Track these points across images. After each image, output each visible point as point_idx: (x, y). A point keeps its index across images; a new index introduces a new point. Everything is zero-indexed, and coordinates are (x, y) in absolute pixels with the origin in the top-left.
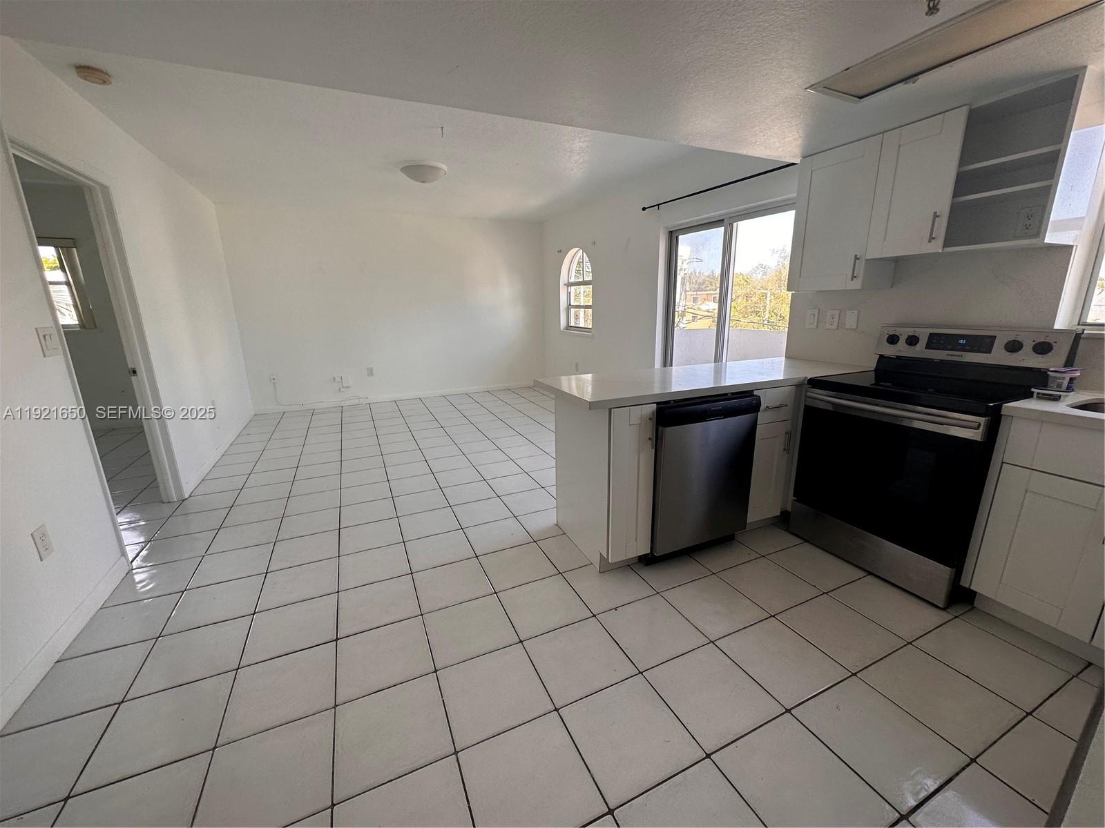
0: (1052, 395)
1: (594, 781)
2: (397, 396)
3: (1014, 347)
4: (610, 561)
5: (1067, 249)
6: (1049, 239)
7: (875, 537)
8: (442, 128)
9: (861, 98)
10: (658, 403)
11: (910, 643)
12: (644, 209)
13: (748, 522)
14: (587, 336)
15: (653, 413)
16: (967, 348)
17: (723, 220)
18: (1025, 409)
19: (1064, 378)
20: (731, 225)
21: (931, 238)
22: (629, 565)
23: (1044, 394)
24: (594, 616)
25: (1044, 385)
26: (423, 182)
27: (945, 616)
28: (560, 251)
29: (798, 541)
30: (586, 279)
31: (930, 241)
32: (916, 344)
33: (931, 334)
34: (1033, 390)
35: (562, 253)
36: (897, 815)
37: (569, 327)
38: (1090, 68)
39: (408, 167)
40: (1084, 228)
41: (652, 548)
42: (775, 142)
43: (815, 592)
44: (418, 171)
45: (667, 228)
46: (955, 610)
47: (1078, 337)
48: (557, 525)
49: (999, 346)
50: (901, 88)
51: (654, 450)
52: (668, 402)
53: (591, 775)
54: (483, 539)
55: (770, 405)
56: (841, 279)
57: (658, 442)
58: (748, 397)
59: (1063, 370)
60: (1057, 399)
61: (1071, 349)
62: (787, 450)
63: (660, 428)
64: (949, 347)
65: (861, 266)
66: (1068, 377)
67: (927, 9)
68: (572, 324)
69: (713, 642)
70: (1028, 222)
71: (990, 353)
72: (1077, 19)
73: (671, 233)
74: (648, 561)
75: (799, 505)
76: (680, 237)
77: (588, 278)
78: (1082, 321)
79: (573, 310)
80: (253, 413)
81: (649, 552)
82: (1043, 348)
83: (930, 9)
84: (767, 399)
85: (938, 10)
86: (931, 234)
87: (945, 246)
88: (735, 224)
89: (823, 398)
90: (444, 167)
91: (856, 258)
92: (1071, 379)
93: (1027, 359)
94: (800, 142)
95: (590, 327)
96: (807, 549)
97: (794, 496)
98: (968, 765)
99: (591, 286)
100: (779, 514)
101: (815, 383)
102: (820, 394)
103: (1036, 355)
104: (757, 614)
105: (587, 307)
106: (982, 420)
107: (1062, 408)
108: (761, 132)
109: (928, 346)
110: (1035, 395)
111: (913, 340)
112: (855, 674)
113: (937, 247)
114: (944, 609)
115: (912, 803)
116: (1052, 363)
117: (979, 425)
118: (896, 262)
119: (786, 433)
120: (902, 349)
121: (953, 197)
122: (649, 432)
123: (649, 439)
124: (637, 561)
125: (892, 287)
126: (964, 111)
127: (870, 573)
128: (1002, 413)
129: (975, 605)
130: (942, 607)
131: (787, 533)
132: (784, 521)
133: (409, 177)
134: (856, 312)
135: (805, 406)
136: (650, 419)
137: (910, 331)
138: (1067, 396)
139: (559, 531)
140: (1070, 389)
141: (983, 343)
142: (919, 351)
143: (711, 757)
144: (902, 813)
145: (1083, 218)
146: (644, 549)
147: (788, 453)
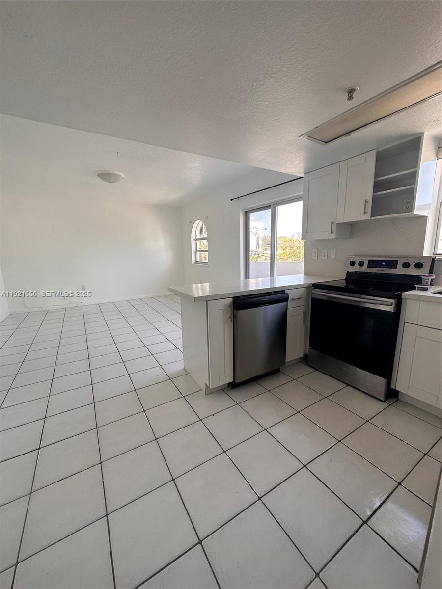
0: (424, 288)
1: (192, 523)
2: (99, 301)
3: (406, 265)
4: (211, 387)
5: (424, 218)
6: (417, 212)
7: (351, 366)
8: (118, 153)
9: (326, 143)
10: (233, 298)
11: (368, 421)
12: (232, 200)
13: (286, 361)
14: (206, 266)
15: (231, 303)
16: (386, 266)
17: (270, 206)
18: (413, 295)
19: (428, 279)
20: (274, 208)
21: (365, 213)
22: (222, 389)
23: (420, 287)
24: (201, 420)
25: (421, 283)
26: (110, 182)
27: (385, 405)
28: (190, 222)
29: (312, 370)
30: (204, 236)
31: (364, 214)
32: (363, 265)
33: (369, 260)
34: (415, 286)
35: (192, 223)
36: (362, 521)
37: (196, 262)
38: (425, 133)
39: (101, 174)
40: (431, 208)
41: (234, 379)
42: (289, 165)
43: (321, 397)
44: (107, 176)
45: (244, 210)
46: (389, 402)
47: (433, 260)
48: (184, 369)
49: (400, 265)
50: (344, 138)
51: (232, 323)
52: (239, 297)
53: (191, 519)
54: (140, 380)
55: (294, 298)
56: (326, 233)
57: (234, 318)
58: (282, 293)
59: (428, 275)
60: (426, 289)
61: (431, 265)
62: (304, 321)
63: (235, 311)
64: (378, 266)
65: (335, 226)
66: (430, 278)
67: (348, 97)
68: (198, 260)
69: (266, 430)
70: (407, 205)
71: (396, 268)
72: (416, 108)
73: (246, 212)
74: (233, 386)
75: (312, 350)
76: (250, 214)
77: (205, 236)
78: (435, 252)
79: (198, 253)
80: (9, 314)
81: (233, 381)
82: (419, 266)
83: (349, 97)
84: (292, 295)
85: (353, 98)
86: (365, 211)
87: (372, 216)
88: (276, 207)
89: (320, 294)
90: (123, 175)
91: (332, 223)
92: (432, 280)
93: (412, 271)
94: (301, 165)
95: (207, 261)
96: (317, 373)
97: (310, 346)
98: (397, 487)
99: (207, 240)
100: (303, 356)
101: (316, 286)
102: (318, 291)
103: (416, 269)
104: (291, 412)
105: (205, 251)
106: (393, 301)
107: (429, 294)
108: (282, 159)
109: (369, 266)
110: (417, 288)
111: (361, 264)
112: (340, 441)
113: (367, 217)
114: (384, 401)
115: (369, 513)
116: (423, 272)
117: (392, 304)
118: (351, 225)
119: (303, 313)
120: (356, 268)
121: (374, 193)
122: (229, 313)
123: (230, 317)
124: (227, 386)
125: (350, 237)
126: (374, 153)
127: (348, 385)
128: (402, 297)
129: (399, 398)
130: (383, 400)
131: (308, 367)
132: (306, 360)
133: (102, 179)
134: (335, 250)
135: (312, 298)
136: (230, 306)
137: (360, 259)
138: (431, 288)
139: (185, 373)
140: (431, 284)
141: (392, 264)
142: (364, 269)
143: (262, 499)
144: (364, 520)
145: (430, 204)
146: (231, 380)
147: (305, 323)
